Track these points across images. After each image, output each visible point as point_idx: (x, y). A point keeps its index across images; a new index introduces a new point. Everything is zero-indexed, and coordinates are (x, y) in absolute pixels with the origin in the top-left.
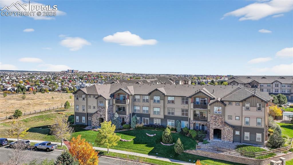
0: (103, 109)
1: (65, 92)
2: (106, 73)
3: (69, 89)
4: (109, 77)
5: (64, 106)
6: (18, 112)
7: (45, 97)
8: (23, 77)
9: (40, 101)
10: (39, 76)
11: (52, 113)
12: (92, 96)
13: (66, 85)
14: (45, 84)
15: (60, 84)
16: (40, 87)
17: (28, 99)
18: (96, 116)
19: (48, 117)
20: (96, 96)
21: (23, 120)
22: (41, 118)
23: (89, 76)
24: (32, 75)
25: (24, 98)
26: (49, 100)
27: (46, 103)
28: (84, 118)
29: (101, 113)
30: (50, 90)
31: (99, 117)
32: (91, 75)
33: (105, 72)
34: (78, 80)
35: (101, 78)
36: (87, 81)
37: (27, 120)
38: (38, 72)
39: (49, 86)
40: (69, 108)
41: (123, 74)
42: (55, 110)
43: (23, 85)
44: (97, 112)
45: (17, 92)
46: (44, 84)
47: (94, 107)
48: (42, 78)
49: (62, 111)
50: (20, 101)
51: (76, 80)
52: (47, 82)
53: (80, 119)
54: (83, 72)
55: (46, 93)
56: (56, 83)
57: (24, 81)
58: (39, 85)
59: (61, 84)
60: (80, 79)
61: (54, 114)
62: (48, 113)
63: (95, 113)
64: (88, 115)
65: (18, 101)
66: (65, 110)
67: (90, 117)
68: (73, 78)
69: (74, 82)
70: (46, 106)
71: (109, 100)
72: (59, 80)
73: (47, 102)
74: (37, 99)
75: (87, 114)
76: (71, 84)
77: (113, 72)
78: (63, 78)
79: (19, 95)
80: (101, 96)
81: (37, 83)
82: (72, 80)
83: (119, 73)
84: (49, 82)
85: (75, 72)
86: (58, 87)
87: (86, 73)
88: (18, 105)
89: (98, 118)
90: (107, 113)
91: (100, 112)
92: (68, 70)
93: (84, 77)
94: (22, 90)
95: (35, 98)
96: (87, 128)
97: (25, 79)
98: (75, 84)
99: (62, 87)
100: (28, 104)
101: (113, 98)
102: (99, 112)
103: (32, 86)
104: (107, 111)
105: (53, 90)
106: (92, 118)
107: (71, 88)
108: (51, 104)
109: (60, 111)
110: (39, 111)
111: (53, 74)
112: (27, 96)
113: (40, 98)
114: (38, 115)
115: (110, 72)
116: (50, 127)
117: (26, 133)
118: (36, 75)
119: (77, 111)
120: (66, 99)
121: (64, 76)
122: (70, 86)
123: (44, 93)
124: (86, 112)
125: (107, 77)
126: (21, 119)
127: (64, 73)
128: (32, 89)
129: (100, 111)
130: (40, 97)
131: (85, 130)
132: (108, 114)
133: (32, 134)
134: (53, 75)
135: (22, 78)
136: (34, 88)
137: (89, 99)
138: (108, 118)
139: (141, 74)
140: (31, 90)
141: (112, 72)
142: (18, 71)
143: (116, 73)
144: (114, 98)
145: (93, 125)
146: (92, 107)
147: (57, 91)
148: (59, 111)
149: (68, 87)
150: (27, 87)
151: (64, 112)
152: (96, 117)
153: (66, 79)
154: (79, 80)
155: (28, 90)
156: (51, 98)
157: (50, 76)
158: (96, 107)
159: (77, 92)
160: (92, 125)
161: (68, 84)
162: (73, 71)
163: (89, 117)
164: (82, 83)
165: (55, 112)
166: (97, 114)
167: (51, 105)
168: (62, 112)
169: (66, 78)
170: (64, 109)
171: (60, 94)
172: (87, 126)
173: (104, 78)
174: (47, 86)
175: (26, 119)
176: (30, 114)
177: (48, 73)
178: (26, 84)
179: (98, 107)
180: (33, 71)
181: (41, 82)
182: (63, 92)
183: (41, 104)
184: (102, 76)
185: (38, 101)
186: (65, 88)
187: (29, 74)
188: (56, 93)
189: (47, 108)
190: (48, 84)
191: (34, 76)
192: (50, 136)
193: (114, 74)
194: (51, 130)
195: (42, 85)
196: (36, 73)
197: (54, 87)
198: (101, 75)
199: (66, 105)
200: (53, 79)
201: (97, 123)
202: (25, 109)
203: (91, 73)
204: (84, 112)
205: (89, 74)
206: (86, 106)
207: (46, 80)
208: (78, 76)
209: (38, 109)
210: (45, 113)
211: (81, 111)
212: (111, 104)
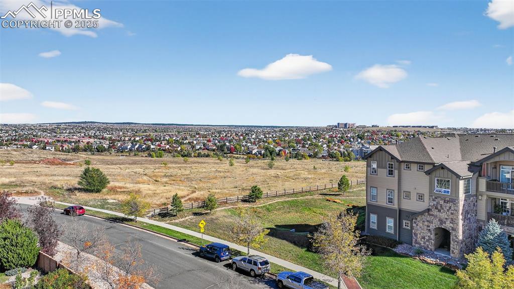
0: (448, 205)
1: (335, 159)
2: (406, 129)
3: (341, 155)
4: (413, 135)
5: (337, 186)
6: (256, 190)
7: (303, 166)
8: (273, 135)
9: (294, 173)
10: (295, 133)
11: (316, 197)
12: (414, 167)
13: (336, 148)
14: (304, 147)
15: (325, 146)
16: (295, 150)
17: (277, 168)
18: (428, 221)
19: (308, 205)
20: (427, 168)
21: (264, 206)
22: (294, 205)
23: (373, 133)
24: (285, 131)
25: (271, 166)
26: (309, 171)
27: (304, 176)
28: (390, 222)
29: (443, 215)
30: (310, 156)
31: (436, 224)
32: (378, 131)
33: (403, 127)
34: (355, 140)
35: (397, 136)
36: (372, 141)
37: (270, 207)
38: (293, 127)
39: (309, 150)
40: (348, 191)
41: (442, 129)
42: (319, 192)
43: (272, 146)
44: (429, 210)
45: (264, 156)
46: (301, 145)
47: (421, 197)
48: (299, 136)
49: (333, 195)
50: (265, 171)
51: (352, 140)
52: (306, 143)
53: (382, 223)
54: (364, 127)
55: (303, 160)
56: (320, 144)
57: (274, 141)
58: (294, 147)
59: (328, 146)
60: (358, 139)
61: (319, 199)
62: (306, 197)
63: (422, 213)
64: (403, 216)
65: (263, 171)
66: (339, 195)
67: (409, 222)
68: (347, 136)
69: (348, 143)
70: (304, 181)
71: (468, 180)
72: (324, 139)
73: (305, 174)
74: (290, 169)
75: (400, 211)
76: (343, 147)
77: (420, 127)
78: (331, 137)
79: (266, 161)
80: (442, 167)
81: (291, 144)
82: (345, 140)
83: (432, 127)
84: (309, 142)
85: (349, 127)
86: (322, 152)
87: (368, 129)
88: (260, 176)
89: (432, 227)
90: (461, 217)
91: (439, 211)
92: (338, 124)
93: (366, 134)
94: (271, 154)
95: (288, 167)
96: (399, 249)
97: (276, 137)
98: (351, 147)
99: (328, 151)
100: (276, 177)
101: (477, 174)
102: (435, 212)
103: (284, 148)
104: (461, 212)
105: (314, 156)
106: (414, 225)
107: (344, 152)
108: (311, 178)
109: (330, 195)
110: (291, 191)
111: (316, 130)
112: (275, 163)
113: (294, 168)
114: (290, 199)
115: (415, 127)
116: (313, 239)
117: (263, 240)
118: (290, 132)
119: (374, 203)
120: (338, 171)
121: (332, 133)
122: (342, 150)
123: (301, 159)
124: (396, 206)
125: (408, 135)
126: (259, 204)
127: (332, 129)
128: (285, 153)
129: (439, 208)
130: (295, 166)
131: (396, 255)
132: (464, 219)
133: (276, 242)
134: (314, 132)
135: (271, 136)
136: (287, 151)
137: (405, 173)
138: (463, 233)
139: (481, 130)
140: (283, 154)
141: (417, 127)
142: (267, 127)
143: (425, 127)
144: (480, 175)
145: (416, 242)
146: (414, 196)
147: (320, 158)
148: (326, 195)
149: (340, 151)
150: (277, 149)
151: (338, 197)
152: (426, 223)
153: (335, 139)
154: (358, 141)
155: (278, 155)
156: (313, 168)
157: (311, 134)
158: (426, 197)
159: (375, 155)
160: (413, 244)
161: (339, 147)
162: (346, 125)
163: (404, 222)
164: (363, 145)
165: (321, 197)
166: (430, 215)
167: (312, 181)
168: (333, 198)
169: (336, 137)
170: (338, 192)
171: (327, 162)
172: (400, 243)
173: (402, 137)
174: (306, 149)
175: (269, 205)
176: (276, 196)
177: (308, 129)
178: (276, 145)
179: (434, 197)
180: (286, 127)
181: (298, 142)
182: (331, 159)
183: (296, 178)
184: (400, 133)
185: (290, 172)
186: (335, 152)
187: (281, 131)
188: (320, 161)
189: (304, 186)
190: (307, 146)
191: (287, 134)
192: (310, 254)
193: (422, 130)
194: (314, 244)
195: (299, 147)
196: (291, 129)
197: (316, 150)
198: (395, 131)
199: (343, 184)
200: (315, 138)
201: (428, 241)
202: (270, 184)
203: (378, 129)
204: (390, 206)
205: (374, 129)
206: (396, 192)
207: (304, 139)
208: (356, 134)
209: (290, 186)
210: (301, 196)
211: (382, 202)
212: (472, 191)
